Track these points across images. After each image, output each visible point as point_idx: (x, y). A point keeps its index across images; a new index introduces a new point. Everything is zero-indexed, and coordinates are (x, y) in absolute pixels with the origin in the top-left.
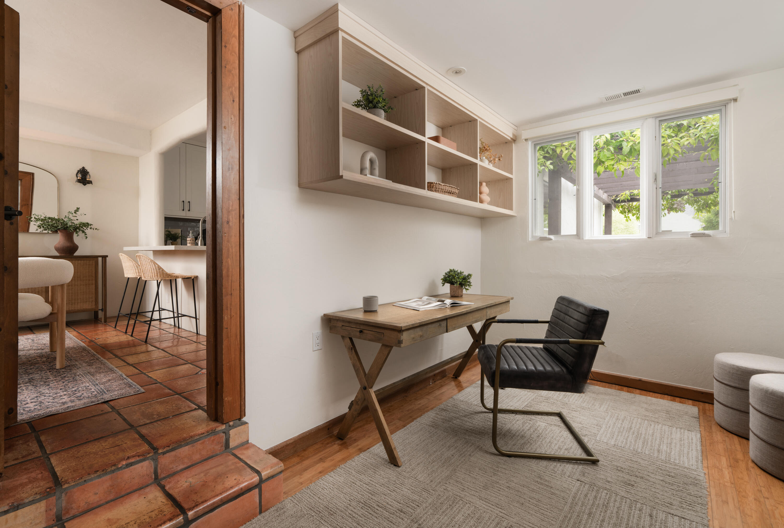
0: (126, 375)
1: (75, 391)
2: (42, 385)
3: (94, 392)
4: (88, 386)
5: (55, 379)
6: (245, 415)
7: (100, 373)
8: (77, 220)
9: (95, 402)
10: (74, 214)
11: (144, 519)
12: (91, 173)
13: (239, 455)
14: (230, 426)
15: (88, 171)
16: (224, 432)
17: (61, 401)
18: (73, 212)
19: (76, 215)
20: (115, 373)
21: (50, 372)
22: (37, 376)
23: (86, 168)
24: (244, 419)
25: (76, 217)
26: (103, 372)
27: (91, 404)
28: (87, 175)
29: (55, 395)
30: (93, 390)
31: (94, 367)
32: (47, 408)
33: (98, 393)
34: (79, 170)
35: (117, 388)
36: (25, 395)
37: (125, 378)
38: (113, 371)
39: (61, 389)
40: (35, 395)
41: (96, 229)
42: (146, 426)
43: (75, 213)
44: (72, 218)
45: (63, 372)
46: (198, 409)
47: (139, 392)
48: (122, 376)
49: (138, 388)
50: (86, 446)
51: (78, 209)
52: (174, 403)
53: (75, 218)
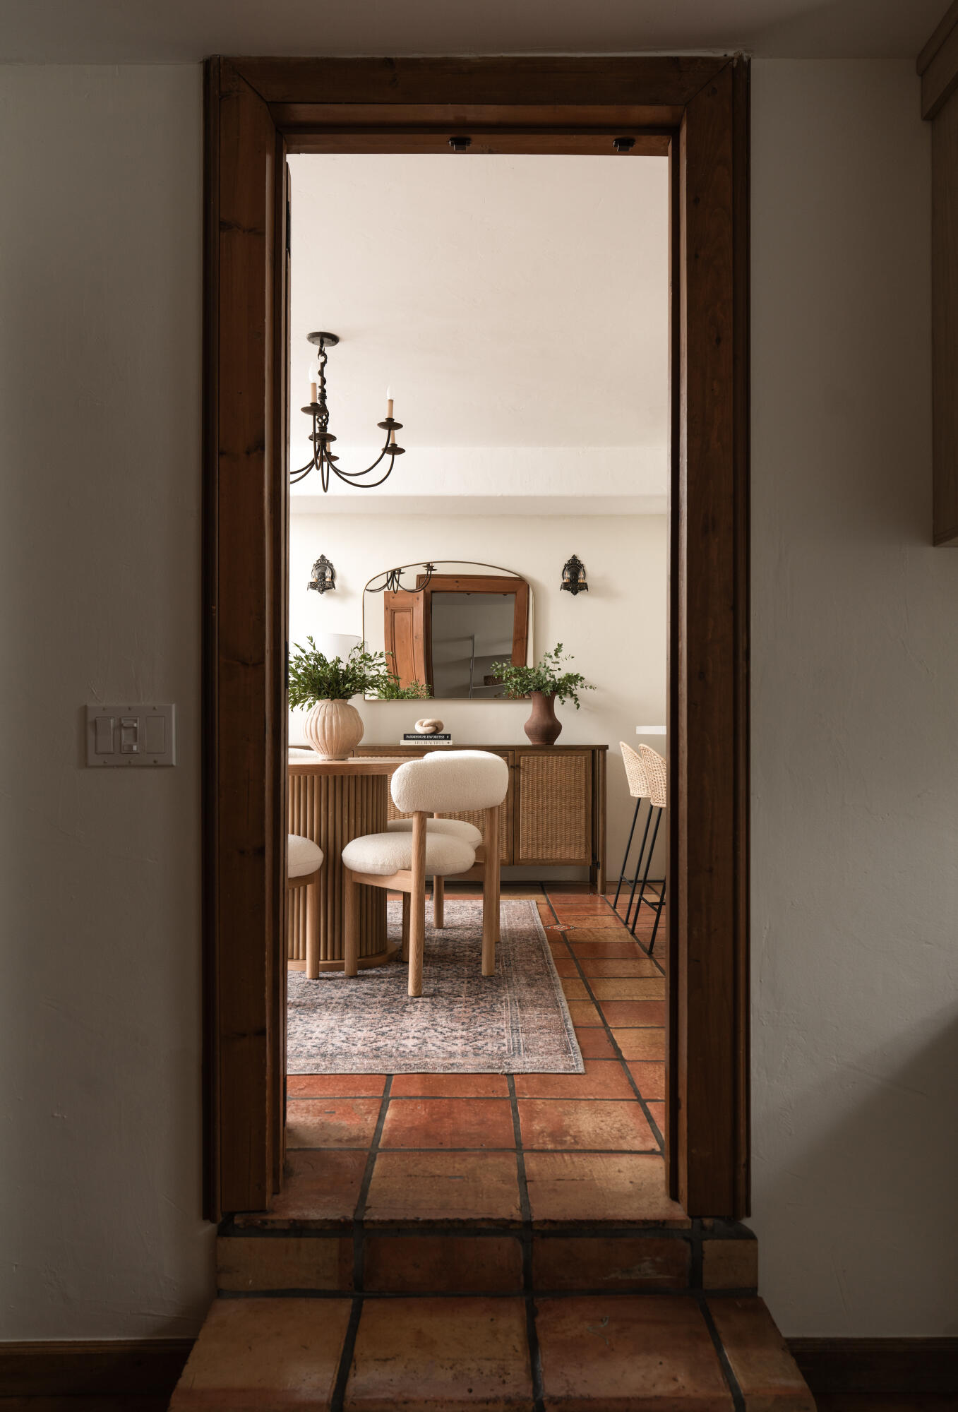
0: (573, 1023)
1: (480, 1034)
2: (444, 1006)
3: (504, 1045)
4: (503, 1030)
5: (467, 999)
6: (748, 1214)
7: (535, 1006)
8: (559, 669)
9: (494, 1068)
10: (555, 659)
11: (469, 1369)
12: (588, 568)
13: (716, 1319)
14: (703, 1228)
15: (582, 563)
16: (687, 1239)
17: (449, 1049)
18: (553, 653)
19: (558, 660)
20: (558, 1012)
21: (469, 982)
22: (446, 987)
23: (580, 558)
24: (747, 1223)
25: (558, 663)
26: (541, 1006)
27: (486, 1071)
28: (579, 571)
29: (449, 1034)
30: (505, 1041)
31: (534, 991)
32: (426, 1056)
33: (509, 1049)
34: (566, 563)
35: (543, 1050)
36: (414, 1021)
37: (568, 1031)
38: (558, 1007)
39: (463, 1024)
40: (425, 1025)
41: (591, 687)
42: (541, 1154)
43: (556, 654)
44: (552, 666)
45: (486, 988)
46: (657, 1153)
47: (572, 1071)
48: (566, 1025)
49: (576, 1060)
50: (432, 1158)
51: (560, 646)
52: (620, 1121)
53: (557, 666)
